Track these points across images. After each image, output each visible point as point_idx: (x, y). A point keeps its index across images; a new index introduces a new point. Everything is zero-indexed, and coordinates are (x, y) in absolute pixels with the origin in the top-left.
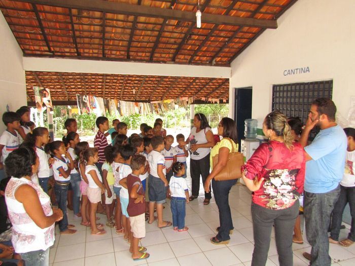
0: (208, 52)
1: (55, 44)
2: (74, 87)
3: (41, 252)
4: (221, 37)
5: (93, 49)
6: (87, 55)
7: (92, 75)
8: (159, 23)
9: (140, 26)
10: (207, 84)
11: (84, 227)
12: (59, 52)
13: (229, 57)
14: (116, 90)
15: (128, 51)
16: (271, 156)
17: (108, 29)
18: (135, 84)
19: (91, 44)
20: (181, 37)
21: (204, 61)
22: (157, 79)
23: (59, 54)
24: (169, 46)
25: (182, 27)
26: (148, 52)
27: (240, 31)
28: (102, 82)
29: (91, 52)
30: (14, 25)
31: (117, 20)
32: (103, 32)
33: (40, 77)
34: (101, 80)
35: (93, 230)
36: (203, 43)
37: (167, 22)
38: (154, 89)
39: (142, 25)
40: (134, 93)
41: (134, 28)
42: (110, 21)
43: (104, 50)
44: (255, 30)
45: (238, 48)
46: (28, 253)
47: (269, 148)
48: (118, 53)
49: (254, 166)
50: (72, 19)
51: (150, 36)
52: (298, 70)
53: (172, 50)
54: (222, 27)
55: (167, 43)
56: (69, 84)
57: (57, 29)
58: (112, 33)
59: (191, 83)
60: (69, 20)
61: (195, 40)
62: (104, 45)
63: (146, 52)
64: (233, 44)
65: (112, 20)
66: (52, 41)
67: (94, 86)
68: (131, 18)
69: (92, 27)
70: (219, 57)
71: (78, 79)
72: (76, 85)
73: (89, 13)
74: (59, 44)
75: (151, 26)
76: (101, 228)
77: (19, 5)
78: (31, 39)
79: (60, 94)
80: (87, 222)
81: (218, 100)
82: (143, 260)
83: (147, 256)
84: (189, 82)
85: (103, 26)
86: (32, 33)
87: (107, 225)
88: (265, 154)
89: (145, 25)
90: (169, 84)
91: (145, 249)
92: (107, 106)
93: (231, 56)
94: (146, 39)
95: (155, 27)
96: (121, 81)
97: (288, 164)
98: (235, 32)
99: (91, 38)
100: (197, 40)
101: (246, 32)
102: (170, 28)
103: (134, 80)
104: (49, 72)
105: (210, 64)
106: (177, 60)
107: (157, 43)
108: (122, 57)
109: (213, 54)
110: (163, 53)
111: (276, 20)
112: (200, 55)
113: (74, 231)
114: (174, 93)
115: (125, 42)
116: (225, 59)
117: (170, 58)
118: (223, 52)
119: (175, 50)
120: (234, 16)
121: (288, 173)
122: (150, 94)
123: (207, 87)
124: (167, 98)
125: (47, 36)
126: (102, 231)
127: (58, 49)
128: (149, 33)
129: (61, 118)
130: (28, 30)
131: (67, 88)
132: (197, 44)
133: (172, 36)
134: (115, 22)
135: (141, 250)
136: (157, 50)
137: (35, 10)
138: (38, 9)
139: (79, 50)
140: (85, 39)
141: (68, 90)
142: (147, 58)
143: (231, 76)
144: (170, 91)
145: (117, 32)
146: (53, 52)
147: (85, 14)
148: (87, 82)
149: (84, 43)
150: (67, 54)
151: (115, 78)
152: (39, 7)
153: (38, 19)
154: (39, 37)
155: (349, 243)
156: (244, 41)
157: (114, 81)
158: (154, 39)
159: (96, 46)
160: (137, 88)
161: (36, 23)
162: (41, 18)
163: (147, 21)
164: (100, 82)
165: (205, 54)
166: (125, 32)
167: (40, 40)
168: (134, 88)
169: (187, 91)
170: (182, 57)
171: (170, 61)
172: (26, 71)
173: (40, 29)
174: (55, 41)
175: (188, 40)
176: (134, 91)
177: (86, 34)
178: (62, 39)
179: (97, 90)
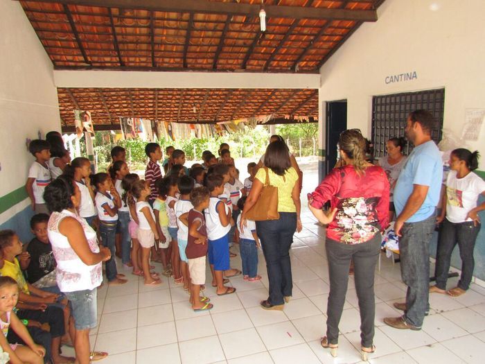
0: (289, 54)
1: (93, 52)
2: (118, 105)
3: (88, 292)
4: (305, 35)
5: (140, 56)
6: (133, 64)
7: (140, 90)
8: (222, 20)
9: (198, 25)
10: (291, 96)
11: (136, 277)
12: (97, 62)
13: (317, 61)
14: (172, 109)
15: (184, 58)
16: (343, 183)
17: (158, 31)
18: (196, 99)
19: (137, 51)
20: (251, 37)
21: (284, 67)
22: (225, 92)
23: (98, 64)
24: (236, 49)
25: (252, 24)
26: (210, 58)
27: (329, 26)
28: (154, 99)
29: (138, 60)
30: (41, 31)
31: (169, 19)
32: (151, 35)
33: (75, 95)
34: (151, 96)
35: (146, 279)
36: (281, 43)
37: (232, 20)
38: (221, 105)
39: (200, 24)
40: (195, 111)
41: (190, 29)
42: (160, 21)
43: (153, 57)
44: (349, 24)
45: (329, 48)
46: (74, 292)
47: (341, 174)
48: (172, 61)
49: (322, 194)
50: (112, 21)
51: (212, 37)
52: (403, 76)
53: (241, 54)
54: (304, 22)
55: (234, 45)
56: (111, 102)
57: (94, 34)
58: (163, 35)
59: (270, 97)
60: (108, 22)
61: (271, 40)
62: (153, 51)
63: (207, 58)
64: (321, 43)
65: (163, 19)
66: (89, 49)
67: (143, 105)
68: (186, 16)
69: (138, 29)
70: (303, 61)
71: (123, 95)
72: (120, 104)
73: (133, 13)
74: (97, 52)
75: (212, 25)
76: (156, 278)
77: (48, 6)
78: (63, 48)
79: (101, 116)
80: (140, 271)
81: (306, 118)
82: (205, 311)
83: (211, 306)
84: (266, 95)
85: (151, 27)
86: (64, 40)
87: (164, 274)
88: (336, 180)
89: (205, 24)
90: (240, 99)
91: (208, 299)
92: (155, 129)
93: (320, 59)
94: (207, 41)
95: (217, 26)
96: (177, 97)
97: (364, 192)
98: (322, 27)
99: (137, 43)
100: (273, 40)
101: (339, 27)
102: (237, 26)
103: (195, 95)
104: (87, 89)
105: (293, 70)
106: (248, 67)
107: (220, 47)
108: (177, 65)
109: (295, 58)
110: (230, 59)
111: (375, 10)
112: (279, 59)
113: (124, 281)
114: (247, 111)
115: (180, 46)
116: (311, 64)
117: (238, 64)
118: (309, 55)
119: (245, 54)
120: (318, 7)
121: (363, 202)
122: (216, 112)
123: (291, 100)
124: (239, 117)
125: (83, 43)
126: (158, 281)
127: (96, 59)
128: (210, 33)
129: (103, 148)
130: (58, 36)
131: (109, 108)
132: (274, 45)
133: (240, 37)
134: (166, 21)
135: (203, 300)
136: (222, 55)
137: (66, 12)
138: (71, 10)
139: (122, 58)
140: (130, 45)
141: (110, 110)
142: (210, 66)
143: (321, 86)
144: (242, 107)
145: (169, 34)
146: (90, 63)
147: (128, 14)
148: (134, 99)
149: (128, 50)
150: (107, 64)
151: (170, 92)
152: (71, 8)
153: (70, 22)
154: (73, 44)
155: (458, 292)
156: (336, 38)
157: (169, 96)
158: (217, 41)
159: (143, 53)
160: (198, 105)
161: (68, 27)
162: (74, 20)
163: (206, 19)
164: (150, 99)
165: (285, 59)
166: (179, 34)
167: (73, 48)
168: (195, 105)
169: (265, 107)
170: (255, 62)
171: (239, 68)
172: (58, 88)
173: (73, 35)
174: (92, 49)
175: (261, 41)
176: (194, 109)
177: (130, 38)
178: (101, 46)
179: (147, 109)
